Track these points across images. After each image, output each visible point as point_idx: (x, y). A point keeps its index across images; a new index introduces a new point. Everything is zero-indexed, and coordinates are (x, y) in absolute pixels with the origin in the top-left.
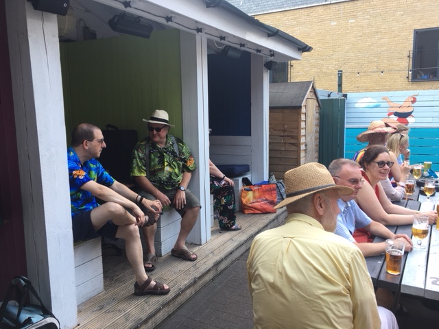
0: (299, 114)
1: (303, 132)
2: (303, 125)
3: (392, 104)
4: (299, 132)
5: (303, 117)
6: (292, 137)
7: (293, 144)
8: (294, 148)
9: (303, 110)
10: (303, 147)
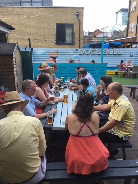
0: (12, 58)
1: (15, 66)
2: (14, 63)
3: (50, 53)
4: (13, 66)
5: (14, 60)
6: (10, 69)
7: (11, 72)
8: (11, 73)
9: (14, 56)
10: (15, 73)
